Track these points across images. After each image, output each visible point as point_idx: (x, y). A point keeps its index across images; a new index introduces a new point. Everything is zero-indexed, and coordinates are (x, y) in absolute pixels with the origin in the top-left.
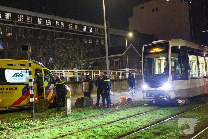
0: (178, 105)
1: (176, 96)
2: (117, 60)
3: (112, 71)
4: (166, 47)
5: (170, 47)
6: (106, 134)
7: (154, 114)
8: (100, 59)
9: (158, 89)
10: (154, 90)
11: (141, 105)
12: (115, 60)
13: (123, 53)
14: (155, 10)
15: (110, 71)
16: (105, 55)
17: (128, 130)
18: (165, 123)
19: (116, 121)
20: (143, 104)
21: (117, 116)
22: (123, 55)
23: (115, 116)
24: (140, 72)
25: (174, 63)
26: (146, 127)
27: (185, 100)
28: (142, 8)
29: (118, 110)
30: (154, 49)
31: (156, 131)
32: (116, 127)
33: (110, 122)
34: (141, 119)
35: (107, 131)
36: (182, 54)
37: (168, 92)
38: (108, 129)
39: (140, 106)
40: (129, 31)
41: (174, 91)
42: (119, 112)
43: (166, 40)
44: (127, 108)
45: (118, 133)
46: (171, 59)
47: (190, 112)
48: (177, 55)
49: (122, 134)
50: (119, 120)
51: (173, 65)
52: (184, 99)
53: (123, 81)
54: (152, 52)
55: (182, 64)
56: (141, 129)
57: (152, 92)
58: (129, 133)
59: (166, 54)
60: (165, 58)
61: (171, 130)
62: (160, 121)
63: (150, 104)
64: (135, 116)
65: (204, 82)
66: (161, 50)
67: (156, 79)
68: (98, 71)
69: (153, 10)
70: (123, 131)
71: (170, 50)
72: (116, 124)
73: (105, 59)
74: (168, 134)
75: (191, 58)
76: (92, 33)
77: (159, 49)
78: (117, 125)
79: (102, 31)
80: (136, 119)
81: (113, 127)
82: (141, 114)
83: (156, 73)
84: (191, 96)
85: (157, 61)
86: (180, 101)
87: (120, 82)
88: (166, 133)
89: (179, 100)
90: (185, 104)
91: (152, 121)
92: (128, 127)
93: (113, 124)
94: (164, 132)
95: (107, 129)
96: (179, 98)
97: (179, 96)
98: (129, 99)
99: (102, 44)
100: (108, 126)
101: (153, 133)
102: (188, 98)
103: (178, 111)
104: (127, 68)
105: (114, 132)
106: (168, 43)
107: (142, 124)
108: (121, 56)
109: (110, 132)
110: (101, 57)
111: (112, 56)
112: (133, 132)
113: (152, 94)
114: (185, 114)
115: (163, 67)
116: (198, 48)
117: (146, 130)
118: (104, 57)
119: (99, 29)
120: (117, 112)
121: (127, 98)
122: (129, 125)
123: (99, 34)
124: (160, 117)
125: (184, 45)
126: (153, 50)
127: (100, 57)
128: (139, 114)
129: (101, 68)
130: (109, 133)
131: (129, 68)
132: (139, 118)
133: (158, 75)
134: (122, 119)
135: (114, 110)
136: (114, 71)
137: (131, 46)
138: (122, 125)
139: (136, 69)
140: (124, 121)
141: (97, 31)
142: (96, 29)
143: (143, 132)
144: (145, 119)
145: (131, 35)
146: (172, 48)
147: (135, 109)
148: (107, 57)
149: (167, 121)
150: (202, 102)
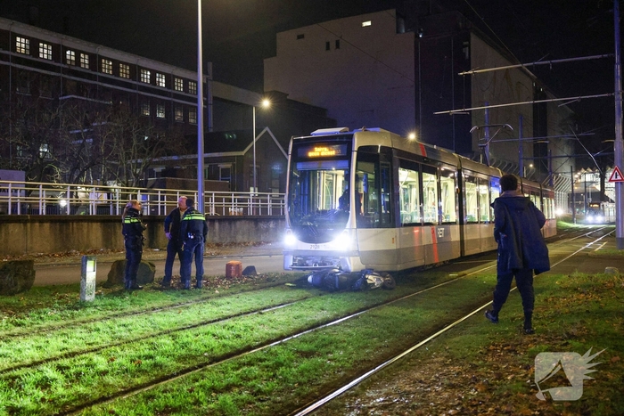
0: (367, 287)
1: (363, 267)
2: (228, 165)
3: (212, 194)
4: (345, 147)
5: (356, 148)
6: (183, 352)
7: (306, 308)
8: (184, 161)
9: (322, 247)
10: (313, 249)
11: (279, 285)
12: (222, 166)
13: (243, 150)
14: (333, 45)
15: (206, 194)
16: (195, 152)
17: (237, 343)
18: (328, 331)
19: (210, 322)
20: (284, 284)
21: (215, 309)
22: (243, 153)
23: (209, 311)
24: (283, 202)
25: (364, 185)
26: (282, 337)
27: (384, 277)
28: (301, 37)
29: (220, 296)
30: (316, 149)
31: (305, 347)
32: (210, 336)
33: (197, 323)
34: (272, 318)
35: (184, 346)
36: (383, 165)
37: (343, 255)
38: (189, 340)
39: (274, 286)
40: (264, 94)
41: (360, 254)
42: (220, 301)
43: (348, 129)
44: (243, 291)
45: (212, 350)
46: (356, 176)
47: (393, 305)
48: (371, 166)
49: (223, 353)
50: (219, 320)
51: (362, 190)
52: (381, 274)
53: (238, 223)
54: (311, 154)
55: (383, 190)
56: (269, 342)
57: (306, 254)
58: (239, 352)
59: (345, 163)
60: (343, 172)
61: (340, 345)
62: (318, 325)
63: (300, 283)
64: (259, 311)
65: (433, 237)
66: (333, 153)
67: (318, 221)
68: (176, 193)
69: (328, 44)
70: (224, 346)
71: (355, 155)
72: (209, 328)
73: (196, 161)
74: (330, 355)
75: (405, 176)
76: (166, 90)
77: (330, 150)
78: (213, 331)
79: (191, 86)
80: (259, 319)
81: (201, 336)
82: (274, 306)
83: (320, 209)
84: (399, 267)
85: (323, 178)
86: (371, 279)
87: (230, 224)
88: (327, 353)
89: (370, 277)
90: (383, 287)
91: (297, 324)
92: (238, 336)
93: (202, 329)
94: (322, 350)
95: (185, 340)
96: (370, 271)
97: (370, 266)
98: (251, 270)
99: (192, 121)
100: (188, 332)
101: (297, 352)
102: (391, 273)
103: (365, 302)
104: (252, 189)
105: (203, 349)
106: (351, 137)
107: (275, 331)
108: (238, 156)
109: (193, 347)
110: (184, 156)
111: (216, 155)
112: (249, 348)
113: (306, 258)
114: (380, 309)
115: (340, 193)
116: (423, 152)
117: (280, 344)
118: (192, 156)
119: (186, 82)
120: (215, 300)
121: (244, 266)
122: (241, 333)
123: (183, 94)
124: (319, 316)
125: (389, 144)
126: (313, 150)
127: (182, 154)
128: (269, 307)
129: (184, 186)
130: (190, 350)
131: (256, 189)
132: (267, 315)
133: (324, 212)
134: (226, 318)
135: (209, 295)
136: (215, 194)
137: (267, 133)
138: (224, 332)
139: (276, 194)
140: (230, 322)
141: (179, 86)
142: (176, 80)
143: (273, 350)
144: (283, 319)
145: (266, 104)
146: (360, 148)
147: (261, 294)
148: (201, 155)
149: (335, 325)
150: (425, 284)
